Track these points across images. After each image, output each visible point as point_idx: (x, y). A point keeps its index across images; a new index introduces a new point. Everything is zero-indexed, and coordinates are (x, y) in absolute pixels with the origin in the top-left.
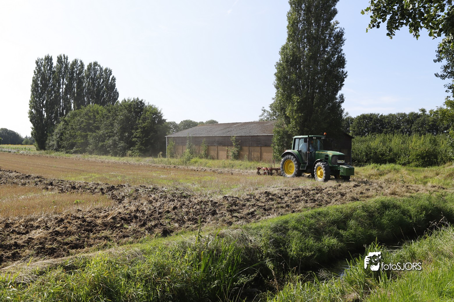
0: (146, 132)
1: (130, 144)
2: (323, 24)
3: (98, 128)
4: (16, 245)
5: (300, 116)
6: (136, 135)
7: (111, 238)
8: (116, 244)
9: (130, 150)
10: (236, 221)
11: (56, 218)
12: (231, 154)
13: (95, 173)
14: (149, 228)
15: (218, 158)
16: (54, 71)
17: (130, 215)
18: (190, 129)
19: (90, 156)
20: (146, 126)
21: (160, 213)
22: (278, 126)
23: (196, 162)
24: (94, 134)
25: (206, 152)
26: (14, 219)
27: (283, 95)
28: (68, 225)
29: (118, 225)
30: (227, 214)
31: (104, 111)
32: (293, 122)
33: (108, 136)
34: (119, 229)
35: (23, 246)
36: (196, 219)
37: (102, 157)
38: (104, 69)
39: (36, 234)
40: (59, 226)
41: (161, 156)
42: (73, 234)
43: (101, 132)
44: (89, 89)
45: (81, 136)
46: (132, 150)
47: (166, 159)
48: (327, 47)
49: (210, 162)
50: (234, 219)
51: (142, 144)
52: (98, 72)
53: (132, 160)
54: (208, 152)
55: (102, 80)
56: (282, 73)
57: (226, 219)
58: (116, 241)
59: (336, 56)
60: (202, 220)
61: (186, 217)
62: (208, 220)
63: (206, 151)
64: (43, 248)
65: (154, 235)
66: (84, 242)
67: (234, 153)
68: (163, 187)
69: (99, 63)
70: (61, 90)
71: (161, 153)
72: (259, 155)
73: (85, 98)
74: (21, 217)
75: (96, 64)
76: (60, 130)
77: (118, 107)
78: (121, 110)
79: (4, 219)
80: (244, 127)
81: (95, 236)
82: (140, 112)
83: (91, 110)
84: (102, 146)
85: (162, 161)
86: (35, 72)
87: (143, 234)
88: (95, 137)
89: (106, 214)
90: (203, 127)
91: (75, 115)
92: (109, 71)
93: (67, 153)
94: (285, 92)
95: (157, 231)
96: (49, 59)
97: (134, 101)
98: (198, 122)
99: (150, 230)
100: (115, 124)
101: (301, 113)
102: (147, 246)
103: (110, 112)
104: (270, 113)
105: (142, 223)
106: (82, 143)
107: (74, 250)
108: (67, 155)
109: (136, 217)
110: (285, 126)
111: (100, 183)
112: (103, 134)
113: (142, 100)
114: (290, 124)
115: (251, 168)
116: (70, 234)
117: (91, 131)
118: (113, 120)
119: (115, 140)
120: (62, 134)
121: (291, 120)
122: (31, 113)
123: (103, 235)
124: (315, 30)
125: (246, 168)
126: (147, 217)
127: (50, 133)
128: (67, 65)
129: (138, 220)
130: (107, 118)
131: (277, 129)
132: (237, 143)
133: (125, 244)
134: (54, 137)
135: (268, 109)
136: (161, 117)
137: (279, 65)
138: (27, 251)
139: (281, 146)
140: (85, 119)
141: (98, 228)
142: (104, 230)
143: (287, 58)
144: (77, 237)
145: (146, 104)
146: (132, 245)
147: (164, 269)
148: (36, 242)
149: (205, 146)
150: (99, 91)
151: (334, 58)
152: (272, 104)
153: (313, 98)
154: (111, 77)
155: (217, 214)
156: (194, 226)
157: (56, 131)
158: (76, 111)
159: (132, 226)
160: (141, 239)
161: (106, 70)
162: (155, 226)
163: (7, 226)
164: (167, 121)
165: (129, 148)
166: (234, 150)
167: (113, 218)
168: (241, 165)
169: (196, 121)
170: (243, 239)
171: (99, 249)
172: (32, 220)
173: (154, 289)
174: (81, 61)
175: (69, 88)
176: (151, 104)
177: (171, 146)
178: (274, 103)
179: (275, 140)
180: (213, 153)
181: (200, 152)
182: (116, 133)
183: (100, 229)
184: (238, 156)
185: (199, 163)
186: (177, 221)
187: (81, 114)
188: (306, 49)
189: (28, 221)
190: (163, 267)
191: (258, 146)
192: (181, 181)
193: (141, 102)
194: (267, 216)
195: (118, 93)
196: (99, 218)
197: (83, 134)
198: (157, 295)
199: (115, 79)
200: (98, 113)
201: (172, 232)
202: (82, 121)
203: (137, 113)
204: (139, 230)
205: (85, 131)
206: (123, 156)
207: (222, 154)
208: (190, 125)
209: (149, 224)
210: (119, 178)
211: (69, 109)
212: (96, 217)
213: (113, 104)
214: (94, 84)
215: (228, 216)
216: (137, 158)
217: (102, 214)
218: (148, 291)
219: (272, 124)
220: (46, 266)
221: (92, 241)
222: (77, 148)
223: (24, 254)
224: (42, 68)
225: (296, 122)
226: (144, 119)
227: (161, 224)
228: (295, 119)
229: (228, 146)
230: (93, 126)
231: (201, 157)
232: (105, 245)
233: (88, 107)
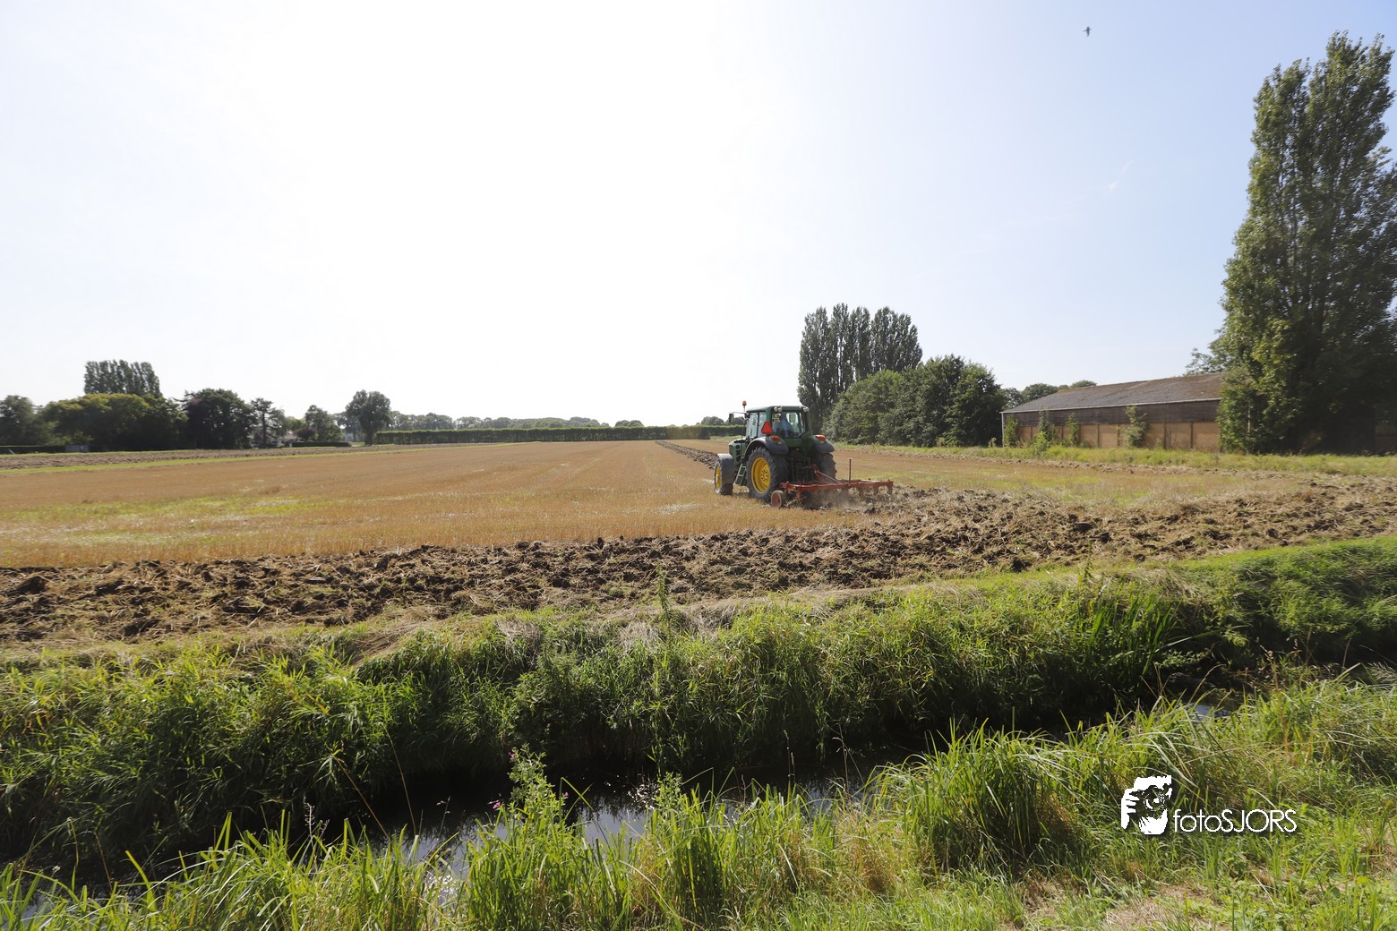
0: (967, 407)
1: (943, 427)
2: (1346, 164)
3: (892, 405)
4: (801, 565)
5: (1288, 361)
6: (952, 413)
7: (929, 568)
8: (938, 577)
9: (942, 436)
10: (1152, 555)
11: (847, 534)
12: (1126, 437)
13: (892, 471)
14: (989, 556)
15: (1099, 446)
16: (830, 329)
17: (954, 534)
18: (1044, 399)
19: (882, 447)
20: (968, 398)
21: (1003, 534)
22: (1232, 382)
23: (1056, 454)
24: (887, 414)
25: (1077, 436)
26: (795, 531)
27: (1243, 321)
28: (864, 544)
29: (938, 549)
30: (1133, 541)
31: (900, 380)
32: (1269, 374)
33: (908, 416)
34: (940, 555)
35: (810, 568)
36: (1071, 546)
37: (899, 448)
38: (899, 316)
39: (826, 553)
40: (853, 544)
41: (994, 444)
42: (874, 557)
43: (896, 411)
44: (877, 350)
45: (869, 419)
46: (945, 437)
47: (1002, 450)
48: (1358, 209)
49: (1085, 453)
50: (1149, 551)
51: (961, 426)
52: (891, 323)
53: (947, 452)
54: (1080, 436)
55: (896, 333)
56: (1240, 279)
57: (1130, 550)
58: (938, 573)
59: (1384, 224)
60: (1083, 548)
61: (1052, 543)
62: (1096, 550)
63: (1075, 433)
64: (835, 573)
65: (999, 568)
66: (890, 569)
67: (1132, 436)
68: (1003, 493)
69: (891, 309)
70: (838, 354)
71: (994, 439)
72: (1188, 438)
73: (873, 363)
74: (803, 530)
75: (886, 310)
76: (840, 411)
77: (921, 371)
78: (926, 376)
79: (784, 530)
80: (1154, 389)
81: (905, 561)
82: (956, 376)
83: (881, 379)
84: (899, 432)
85: (995, 452)
86: (804, 334)
87: (980, 565)
88: (888, 420)
89: (918, 531)
90: (1068, 393)
91: (858, 389)
92: (907, 318)
93: (849, 443)
94: (1248, 314)
95: (1002, 561)
96: (821, 313)
97: (946, 360)
98: (1058, 386)
99: (990, 558)
100: (918, 398)
101: (1291, 352)
102: (989, 585)
103: (909, 380)
104: (1210, 358)
105: (977, 547)
106: (869, 428)
107: (877, 581)
108: (849, 446)
109: (966, 539)
110: (1250, 380)
111: (902, 485)
112: (900, 414)
113: (959, 358)
114: (1263, 376)
115: (1170, 462)
116: (868, 556)
117: (882, 409)
118: (915, 392)
119: (918, 422)
120: (842, 417)
121: (1266, 367)
122: (801, 390)
123: (917, 561)
124: (1323, 180)
125: (1161, 463)
126: (983, 540)
127: (826, 416)
128: (846, 318)
129: (969, 543)
130: (905, 389)
131: (1230, 388)
132: (1140, 418)
133: (952, 577)
134: (832, 422)
135: (1209, 352)
136: (991, 381)
137: (1233, 263)
138: (816, 574)
139: (1239, 418)
140: (874, 393)
141: (908, 551)
142: (917, 554)
143: (1254, 248)
144: (879, 561)
145: (966, 364)
146: (963, 580)
147: (1022, 623)
148: (825, 564)
149: (1074, 426)
150: (892, 350)
151: (1379, 229)
152: (1215, 342)
153: (1321, 320)
154: (910, 327)
155: (1111, 540)
156: (1069, 559)
157: (834, 412)
158: (860, 382)
159: (961, 552)
160: (977, 573)
161: (902, 317)
162: (999, 553)
163: (788, 540)
164: (1002, 388)
165: (940, 434)
166: (1132, 430)
167: (930, 538)
168: (1148, 458)
169: (1054, 385)
170: (1170, 587)
171: (912, 582)
172: (816, 534)
173: (1004, 653)
174: (865, 310)
175: (849, 350)
176: (974, 362)
177: (1011, 428)
178: (1221, 338)
179: (1224, 407)
180: (1089, 436)
181: (1065, 436)
182: (920, 412)
183: (911, 552)
184: (1139, 442)
185: (1064, 454)
186: (1037, 548)
187: (866, 386)
188: (1300, 224)
189: (811, 535)
190: (1018, 619)
191: (1186, 422)
192: (1035, 483)
193: (957, 361)
194: (1222, 548)
195: (921, 351)
196: (908, 536)
197: (871, 415)
198: (1011, 662)
199: (916, 330)
200: (892, 384)
201: (1029, 564)
202: (870, 396)
203: (951, 379)
204: (972, 558)
205: (873, 410)
206: (930, 446)
207: (1109, 437)
208: (1042, 391)
209: (988, 551)
210: (929, 479)
211: (849, 381)
212: (903, 535)
213: (914, 368)
214: (884, 340)
215: (1134, 546)
216: (954, 449)
217: (911, 531)
218: (995, 654)
219: (1217, 380)
220: (842, 597)
221: (901, 570)
222: (862, 436)
223: (812, 578)
224: (813, 327)
225: (1277, 372)
226: (964, 387)
227: (1008, 551)
228: (1276, 366)
229: (1119, 423)
230: (886, 403)
231: (1067, 445)
232: (922, 577)
233: (877, 375)
